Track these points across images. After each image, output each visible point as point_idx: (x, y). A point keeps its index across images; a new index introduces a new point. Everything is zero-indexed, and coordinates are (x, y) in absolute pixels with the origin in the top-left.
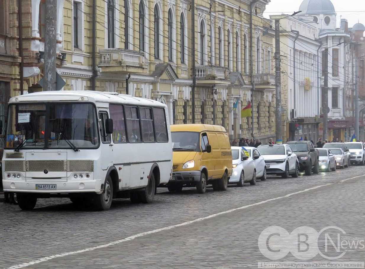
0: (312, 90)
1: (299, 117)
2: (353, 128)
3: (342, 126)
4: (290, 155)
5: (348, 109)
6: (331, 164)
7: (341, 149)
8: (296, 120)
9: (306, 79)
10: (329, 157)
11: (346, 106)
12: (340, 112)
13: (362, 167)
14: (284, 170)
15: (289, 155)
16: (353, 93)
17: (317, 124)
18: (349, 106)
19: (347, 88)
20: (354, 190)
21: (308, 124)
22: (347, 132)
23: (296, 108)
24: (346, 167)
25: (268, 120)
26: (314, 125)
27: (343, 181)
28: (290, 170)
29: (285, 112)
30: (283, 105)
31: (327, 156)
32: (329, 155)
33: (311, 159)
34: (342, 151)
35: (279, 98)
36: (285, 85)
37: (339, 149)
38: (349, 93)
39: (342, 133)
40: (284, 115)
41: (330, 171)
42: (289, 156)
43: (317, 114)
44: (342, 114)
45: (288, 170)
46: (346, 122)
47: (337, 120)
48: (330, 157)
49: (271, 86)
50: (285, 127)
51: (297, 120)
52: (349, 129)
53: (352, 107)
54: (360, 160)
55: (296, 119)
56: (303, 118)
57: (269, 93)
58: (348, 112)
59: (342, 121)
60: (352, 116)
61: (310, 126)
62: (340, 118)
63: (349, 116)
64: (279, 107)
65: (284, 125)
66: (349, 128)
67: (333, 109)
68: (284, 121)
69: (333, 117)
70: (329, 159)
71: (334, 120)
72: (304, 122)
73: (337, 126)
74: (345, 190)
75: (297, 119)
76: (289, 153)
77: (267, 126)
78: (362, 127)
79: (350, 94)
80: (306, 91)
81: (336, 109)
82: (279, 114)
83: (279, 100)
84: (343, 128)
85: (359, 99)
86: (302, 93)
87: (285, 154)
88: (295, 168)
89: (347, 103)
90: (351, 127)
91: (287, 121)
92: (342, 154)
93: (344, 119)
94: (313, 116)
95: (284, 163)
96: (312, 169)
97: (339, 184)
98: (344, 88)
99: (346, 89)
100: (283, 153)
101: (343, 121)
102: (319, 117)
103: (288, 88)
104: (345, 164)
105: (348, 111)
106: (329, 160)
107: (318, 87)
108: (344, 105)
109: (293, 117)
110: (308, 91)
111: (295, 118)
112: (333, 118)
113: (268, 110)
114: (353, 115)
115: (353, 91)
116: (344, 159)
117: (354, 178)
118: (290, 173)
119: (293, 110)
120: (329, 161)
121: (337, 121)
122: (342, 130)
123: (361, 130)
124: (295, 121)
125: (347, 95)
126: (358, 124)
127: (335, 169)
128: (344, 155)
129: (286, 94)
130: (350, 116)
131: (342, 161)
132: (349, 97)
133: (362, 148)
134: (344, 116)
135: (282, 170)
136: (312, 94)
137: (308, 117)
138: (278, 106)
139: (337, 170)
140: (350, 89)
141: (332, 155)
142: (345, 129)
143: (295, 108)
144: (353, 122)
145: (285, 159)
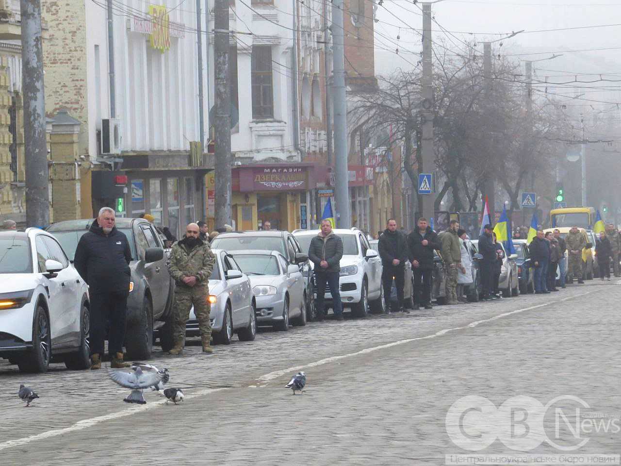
0: (179, 52)
1: (129, 149)
2: (331, 191)
3: (291, 185)
4: (55, 276)
5: (309, 125)
6: (234, 311)
7: (275, 253)
8: (117, 160)
9: (155, 11)
10: (226, 284)
11: (302, 114)
12: (281, 136)
13: (361, 323)
14: (27, 336)
15: (51, 274)
16: (325, 65)
17: (200, 174)
18: (312, 113)
19: (306, 48)
20: (312, 414)
21: (163, 176)
22: (308, 204)
23: (117, 118)
24: (297, 323)
25: (10, 161)
26: (188, 180)
27: (269, 377)
28: (52, 337)
29: (76, 129)
30: (69, 106)
31: (220, 279)
32: (226, 273)
33: (148, 293)
34: (282, 262)
35: (34, 63)
36: (74, 29)
37: (267, 252)
38: (312, 65)
39: (289, 207)
40: (72, 143)
41: (233, 342)
42: (48, 277)
43: (197, 139)
44: (288, 140)
45: (47, 339)
46: (304, 169)
47: (273, 162)
48: (231, 282)
49: (14, 27)
50: (78, 186)
51: (121, 160)
52: (317, 193)
53: (324, 116)
54: (351, 298)
55: (118, 156)
56: (146, 152)
57: (14, 56)
58: (310, 135)
59: (287, 168)
60: (325, 149)
61: (171, 183)
62: (283, 156)
63: (312, 149)
64: (36, 99)
65: (74, 179)
66: (317, 190)
67: (257, 123)
68: (73, 164)
69: (258, 151)
70: (227, 290)
71: (261, 161)
72: (148, 167)
73: (273, 184)
74: (266, 420)
75: (124, 157)
76: (51, 264)
77: (6, 183)
78: (360, 188)
79: (317, 70)
80: (154, 52)
81: (269, 124)
82: (36, 125)
83: (33, 70)
84: (295, 192)
85: (349, 88)
86: (141, 63)
87: (32, 272)
88: (78, 329)
89: (307, 104)
90: (322, 189)
91: (85, 165)
92: (279, 273)
93: (298, 158)
94: (184, 146)
95: (29, 309)
96: (155, 335)
97: (252, 391)
98: (293, 49)
99: (302, 55)
100: (26, 265)
101: (293, 168)
102: (206, 151)
103: (84, 39)
104: (295, 311)
105: (311, 132)
106: (226, 296)
107: (199, 31)
108: (294, 111)
109: (107, 148)
110: (163, 56)
111: (113, 150)
112: (259, 157)
113: (9, 123)
114: (329, 145)
115: (325, 56)
116: (287, 293)
117: (322, 362)
118: (53, 352)
119: (106, 123)
120: (229, 301)
121: (271, 168)
122: (289, 198)
123: (359, 199)
124: (116, 164)
125: (306, 74)
126: (348, 176)
127: (253, 331)
128: (288, 276)
129: (78, 63)
130: (317, 149)
131: (283, 300)
132: (314, 82)
133: (357, 253)
134: (296, 147)
135: (18, 340)
136: (176, 67)
137: (165, 149)
138: (30, 95)
139: (258, 336)
140: (315, 51)
141: (240, 276)
142: (300, 193)
143: (113, 114)
144: (329, 170)
145: (31, 292)
